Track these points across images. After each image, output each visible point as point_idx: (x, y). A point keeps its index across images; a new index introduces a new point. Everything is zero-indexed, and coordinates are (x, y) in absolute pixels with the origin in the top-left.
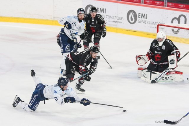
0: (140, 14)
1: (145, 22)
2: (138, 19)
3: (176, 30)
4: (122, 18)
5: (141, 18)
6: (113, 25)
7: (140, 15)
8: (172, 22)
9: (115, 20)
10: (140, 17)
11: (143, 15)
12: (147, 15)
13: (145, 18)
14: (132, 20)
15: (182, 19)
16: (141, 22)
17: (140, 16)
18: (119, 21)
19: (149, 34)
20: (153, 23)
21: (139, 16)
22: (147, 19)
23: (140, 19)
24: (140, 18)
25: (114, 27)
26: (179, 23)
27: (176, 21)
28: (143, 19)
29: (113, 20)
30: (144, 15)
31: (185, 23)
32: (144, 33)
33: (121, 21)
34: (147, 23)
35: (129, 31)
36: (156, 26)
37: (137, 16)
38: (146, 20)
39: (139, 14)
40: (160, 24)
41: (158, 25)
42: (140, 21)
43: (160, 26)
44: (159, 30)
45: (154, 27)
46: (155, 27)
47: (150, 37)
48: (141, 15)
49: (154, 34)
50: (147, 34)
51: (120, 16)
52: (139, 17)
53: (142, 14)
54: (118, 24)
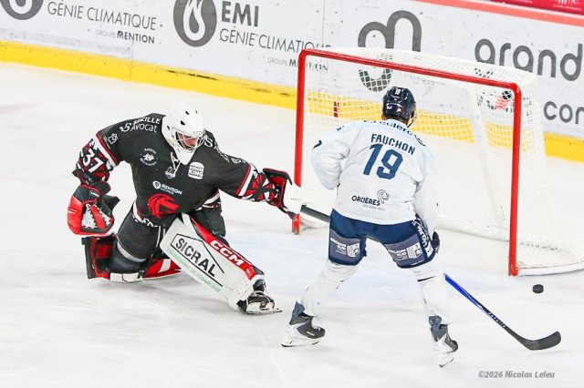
0: (229, 4)
1: (248, 39)
2: (220, 24)
3: (376, 73)
4: (152, 20)
5: (234, 21)
6: (117, 49)
7: (227, 8)
8: (362, 43)
9: (125, 29)
10: (227, 16)
11: (242, 12)
12: (257, 8)
13: (249, 24)
14: (195, 28)
15: (403, 27)
16: (234, 39)
17: (229, 12)
18: (141, 31)
19: (265, 91)
20: (281, 44)
21: (225, 12)
22: (256, 25)
23: (229, 26)
24: (228, 20)
25: (120, 55)
26: (390, 44)
27: (375, 38)
28: (242, 28)
29: (118, 27)
30: (248, 7)
31: (416, 47)
32: (245, 85)
33: (148, 33)
34: (255, 42)
35: (183, 73)
36: (296, 57)
37: (215, 14)
38: (252, 29)
39: (225, 4)
40: (309, 47)
41: (304, 54)
42: (229, 35)
43: (309, 59)
44: (308, 72)
45: (284, 62)
46: (292, 62)
47: (267, 102)
48: (231, 8)
49: (285, 91)
50: (258, 90)
51: (145, 12)
52: (224, 19)
53: (238, 6)
54: (138, 44)
